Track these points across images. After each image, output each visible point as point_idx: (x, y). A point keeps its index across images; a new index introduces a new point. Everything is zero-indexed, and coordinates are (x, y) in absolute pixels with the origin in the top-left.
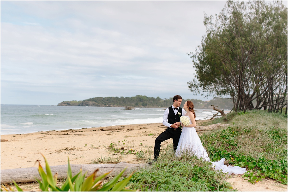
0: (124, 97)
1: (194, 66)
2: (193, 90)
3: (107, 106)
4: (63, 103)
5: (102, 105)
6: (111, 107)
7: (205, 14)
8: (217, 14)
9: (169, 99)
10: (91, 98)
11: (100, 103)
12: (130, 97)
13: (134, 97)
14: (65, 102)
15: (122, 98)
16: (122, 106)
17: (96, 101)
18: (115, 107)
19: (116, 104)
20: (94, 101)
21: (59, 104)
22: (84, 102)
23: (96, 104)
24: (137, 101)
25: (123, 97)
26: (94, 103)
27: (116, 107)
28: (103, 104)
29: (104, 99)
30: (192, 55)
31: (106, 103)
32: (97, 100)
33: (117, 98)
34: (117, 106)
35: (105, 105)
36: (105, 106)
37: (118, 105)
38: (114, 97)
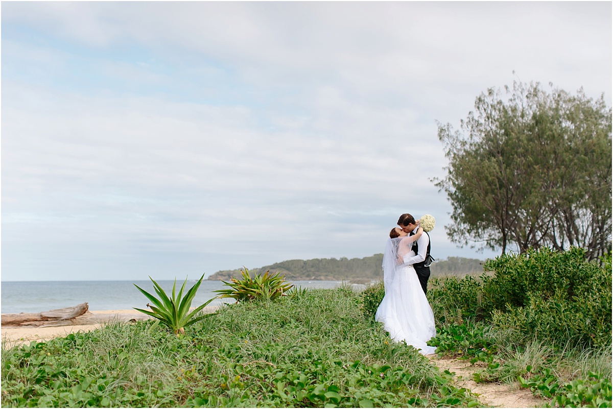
0: (349, 259)
1: (450, 197)
2: (456, 240)
3: (313, 277)
4: (220, 273)
5: (301, 277)
6: (321, 280)
7: (438, 124)
8: (463, 119)
9: (447, 260)
10: (278, 262)
11: (298, 273)
12: (362, 258)
13: (370, 258)
14: (223, 271)
15: (344, 260)
16: (346, 278)
17: (288, 269)
18: (329, 280)
19: (332, 273)
20: (284, 268)
21: (211, 276)
22: (264, 271)
23: (289, 274)
24: (376, 266)
25: (346, 259)
26: (285, 272)
27: (332, 280)
28: (303, 274)
29: (305, 263)
30: (436, 182)
31: (310, 273)
32: (290, 266)
33: (333, 260)
34: (334, 277)
35: (308, 276)
36: (308, 279)
37: (336, 276)
38: (327, 258)
